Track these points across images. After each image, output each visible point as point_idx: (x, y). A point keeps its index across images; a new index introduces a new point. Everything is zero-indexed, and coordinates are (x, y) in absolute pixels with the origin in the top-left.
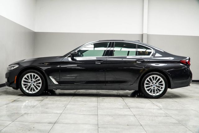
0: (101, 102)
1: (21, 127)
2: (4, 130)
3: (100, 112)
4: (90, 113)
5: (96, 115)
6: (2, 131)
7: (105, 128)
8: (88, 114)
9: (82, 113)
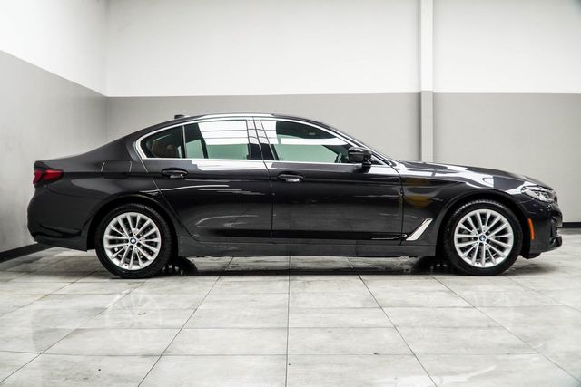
0: (299, 293)
1: (63, 368)
2: (14, 377)
3: (295, 320)
4: (266, 325)
5: (282, 328)
6: (8, 382)
7: (306, 365)
8: (260, 326)
9: (241, 326)
